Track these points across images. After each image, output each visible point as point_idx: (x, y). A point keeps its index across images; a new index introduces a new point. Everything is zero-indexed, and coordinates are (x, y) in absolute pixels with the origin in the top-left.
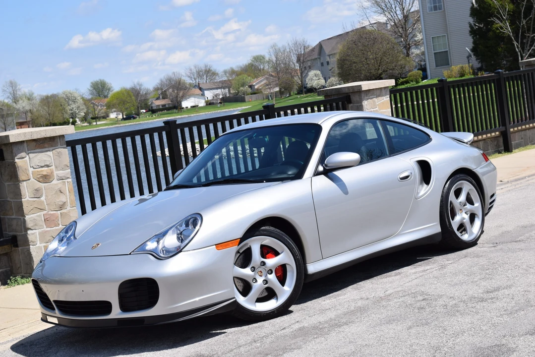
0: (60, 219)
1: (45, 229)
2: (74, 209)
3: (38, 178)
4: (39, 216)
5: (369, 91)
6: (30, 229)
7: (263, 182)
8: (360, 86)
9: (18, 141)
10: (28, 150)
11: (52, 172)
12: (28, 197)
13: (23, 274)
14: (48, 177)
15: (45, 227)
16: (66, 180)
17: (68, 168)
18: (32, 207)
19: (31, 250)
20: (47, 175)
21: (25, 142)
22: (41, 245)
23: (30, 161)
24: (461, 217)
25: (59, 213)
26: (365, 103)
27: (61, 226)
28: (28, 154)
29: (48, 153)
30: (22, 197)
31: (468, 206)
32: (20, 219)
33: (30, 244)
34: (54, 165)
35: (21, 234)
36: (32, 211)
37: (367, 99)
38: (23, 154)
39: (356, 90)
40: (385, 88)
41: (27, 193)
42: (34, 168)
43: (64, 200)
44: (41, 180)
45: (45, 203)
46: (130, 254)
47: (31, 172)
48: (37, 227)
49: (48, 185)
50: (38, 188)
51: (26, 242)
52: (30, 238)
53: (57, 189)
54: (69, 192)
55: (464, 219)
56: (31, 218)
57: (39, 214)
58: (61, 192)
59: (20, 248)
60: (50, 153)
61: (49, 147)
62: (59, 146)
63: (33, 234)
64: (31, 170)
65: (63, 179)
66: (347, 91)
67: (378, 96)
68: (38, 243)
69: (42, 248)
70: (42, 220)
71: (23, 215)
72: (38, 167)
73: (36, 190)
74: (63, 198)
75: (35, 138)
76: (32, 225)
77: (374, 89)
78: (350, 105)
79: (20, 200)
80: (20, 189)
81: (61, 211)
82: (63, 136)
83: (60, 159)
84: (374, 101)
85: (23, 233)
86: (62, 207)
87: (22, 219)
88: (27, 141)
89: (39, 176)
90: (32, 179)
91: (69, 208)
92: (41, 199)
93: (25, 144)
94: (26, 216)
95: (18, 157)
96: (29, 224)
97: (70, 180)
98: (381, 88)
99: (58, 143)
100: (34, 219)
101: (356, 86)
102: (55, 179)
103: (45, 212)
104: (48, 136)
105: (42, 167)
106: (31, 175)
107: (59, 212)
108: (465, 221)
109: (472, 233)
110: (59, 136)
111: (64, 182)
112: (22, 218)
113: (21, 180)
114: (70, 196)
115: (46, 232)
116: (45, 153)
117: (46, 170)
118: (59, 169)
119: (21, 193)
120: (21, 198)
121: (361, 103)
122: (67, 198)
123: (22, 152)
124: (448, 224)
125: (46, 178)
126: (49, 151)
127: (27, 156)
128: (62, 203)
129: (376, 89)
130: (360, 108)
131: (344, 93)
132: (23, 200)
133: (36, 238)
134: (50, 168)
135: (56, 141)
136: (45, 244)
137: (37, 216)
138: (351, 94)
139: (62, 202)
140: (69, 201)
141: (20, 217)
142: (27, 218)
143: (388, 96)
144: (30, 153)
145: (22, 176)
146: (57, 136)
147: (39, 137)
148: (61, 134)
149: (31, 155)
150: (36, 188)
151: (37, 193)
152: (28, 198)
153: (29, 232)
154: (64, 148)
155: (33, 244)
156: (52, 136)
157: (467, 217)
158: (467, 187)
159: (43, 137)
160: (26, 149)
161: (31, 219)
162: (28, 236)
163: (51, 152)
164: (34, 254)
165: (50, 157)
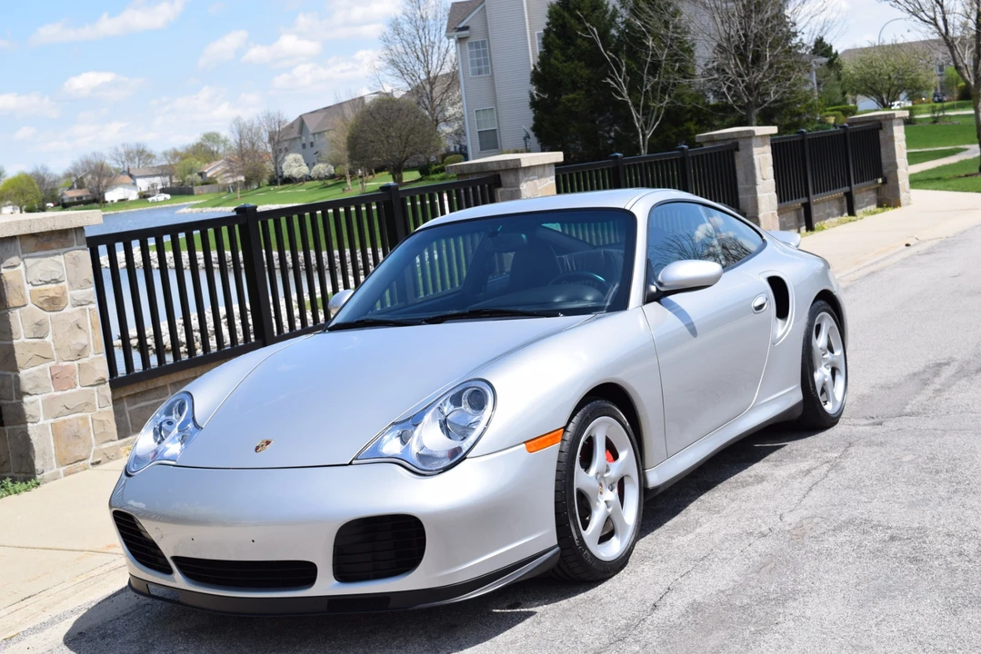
0: (77, 376)
1: (54, 393)
2: (100, 358)
3: (41, 303)
4: (43, 370)
5: (529, 168)
6: (28, 394)
7: (557, 316)
8: (519, 160)
9: (7, 235)
10: (23, 253)
11: (64, 293)
12: (23, 336)
13: (12, 474)
14: (57, 301)
15: (53, 389)
17: (89, 285)
18: (30, 355)
19: (31, 432)
20: (57, 298)
21: (18, 238)
22: (46, 422)
23: (26, 271)
24: (822, 374)
25: (77, 365)
26: (525, 187)
27: (79, 387)
28: (23, 259)
29: (57, 258)
30: (14, 337)
31: (828, 355)
32: (9, 375)
33: (28, 420)
34: (66, 280)
35: (9, 402)
36: (30, 362)
37: (526, 181)
38: (14, 260)
39: (511, 167)
40: (549, 164)
41: (22, 330)
42: (33, 285)
43: (84, 341)
44: (45, 306)
45: (53, 348)
46: (350, 464)
47: (27, 293)
48: (39, 391)
50: (41, 320)
51: (20, 417)
52: (28, 409)
53: (72, 321)
54: (93, 327)
55: (825, 376)
56: (30, 373)
57: (41, 366)
58: (80, 328)
59: (7, 428)
60: (60, 259)
61: (58, 248)
62: (75, 246)
63: (33, 403)
64: (28, 288)
65: (82, 305)
66: (496, 168)
67: (540, 177)
68: (42, 418)
69: (47, 428)
70: (47, 377)
71: (16, 370)
72: (40, 283)
73: (37, 324)
74: (82, 339)
75: (36, 230)
76: (31, 386)
77: (534, 166)
78: (499, 191)
79: (8, 343)
80: (10, 323)
81: (78, 362)
82: (81, 229)
83: (77, 269)
84: (535, 184)
85: (15, 401)
86: (80, 354)
87: (13, 377)
88: (21, 237)
89: (41, 299)
90: (30, 305)
91: (92, 356)
93: (18, 243)
94: (20, 370)
95: (6, 264)
96: (26, 385)
98: (544, 165)
99: (73, 241)
100: (35, 377)
101: (511, 160)
102: (69, 304)
103: (52, 363)
104: (59, 228)
105: (47, 283)
106: (29, 298)
107: (76, 363)
108: (826, 380)
109: (835, 401)
110: (75, 229)
111: (85, 310)
112: (13, 374)
113: (11, 306)
114: (94, 334)
115: (54, 398)
116: (52, 258)
117: (54, 289)
119: (10, 330)
120: (12, 339)
121: (518, 187)
122: (89, 339)
123: (14, 255)
124: (811, 385)
125: (53, 303)
126: (59, 254)
127: (22, 263)
128: (79, 347)
129: (538, 166)
130: (515, 195)
131: (488, 172)
132: (15, 341)
133: (38, 409)
135: (70, 237)
136: (52, 421)
137: (40, 370)
138: (501, 173)
139: (82, 344)
140: (91, 343)
141: (9, 373)
142: (23, 374)
143: (554, 177)
144: (27, 257)
145: (12, 300)
146: (71, 229)
147: (43, 229)
148: (80, 225)
149: (29, 262)
150: (37, 320)
151: (39, 330)
152: (23, 339)
153: (26, 399)
154: (83, 249)
155: (33, 420)
156: (65, 228)
157: (828, 372)
158: (827, 322)
159: (49, 229)
160: (20, 251)
161: (30, 376)
162: (25, 407)
163: (62, 256)
164: (34, 438)
165: (61, 264)
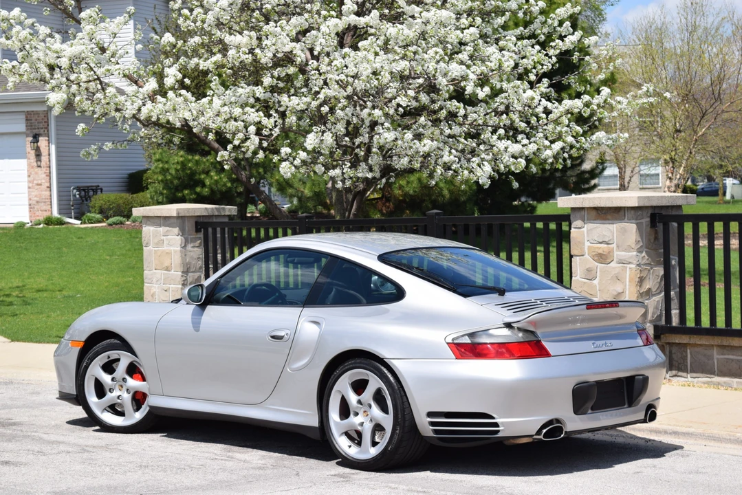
16: (628, 266)
49: (604, 267)
92: (594, 282)
97: (633, 266)
118: (620, 249)
134: (610, 246)
